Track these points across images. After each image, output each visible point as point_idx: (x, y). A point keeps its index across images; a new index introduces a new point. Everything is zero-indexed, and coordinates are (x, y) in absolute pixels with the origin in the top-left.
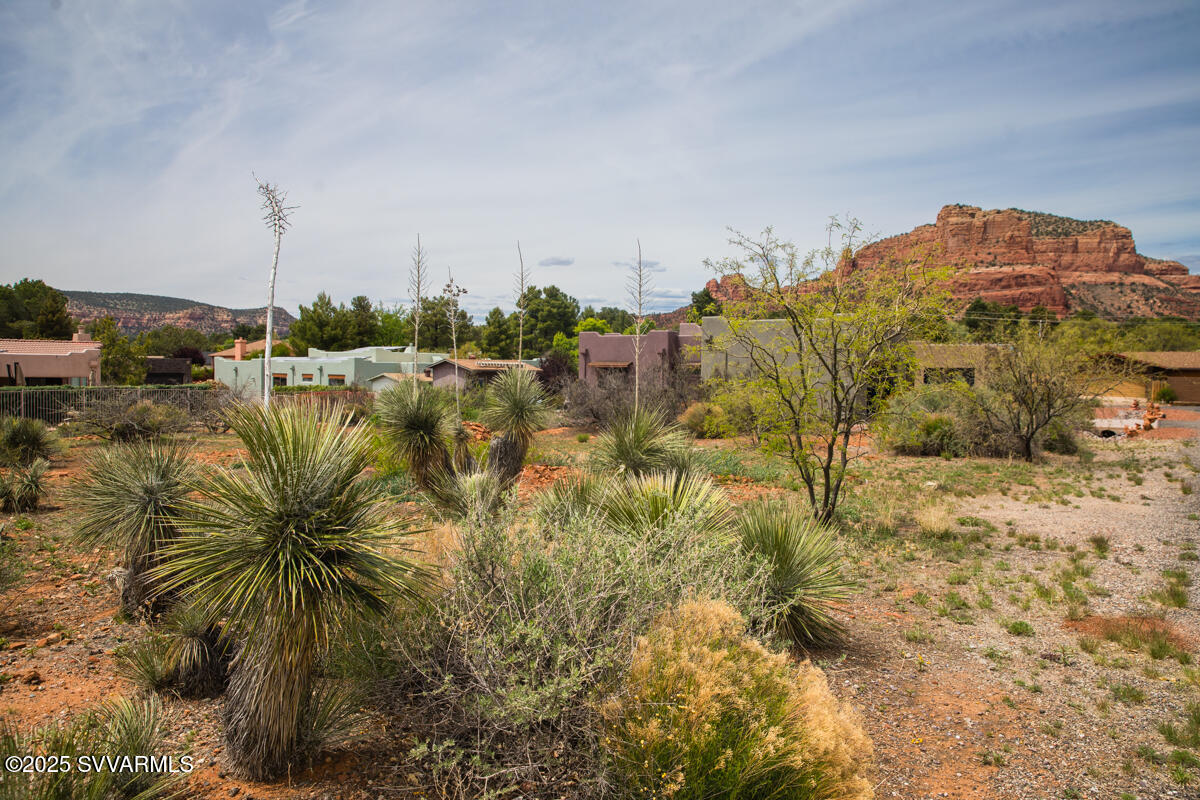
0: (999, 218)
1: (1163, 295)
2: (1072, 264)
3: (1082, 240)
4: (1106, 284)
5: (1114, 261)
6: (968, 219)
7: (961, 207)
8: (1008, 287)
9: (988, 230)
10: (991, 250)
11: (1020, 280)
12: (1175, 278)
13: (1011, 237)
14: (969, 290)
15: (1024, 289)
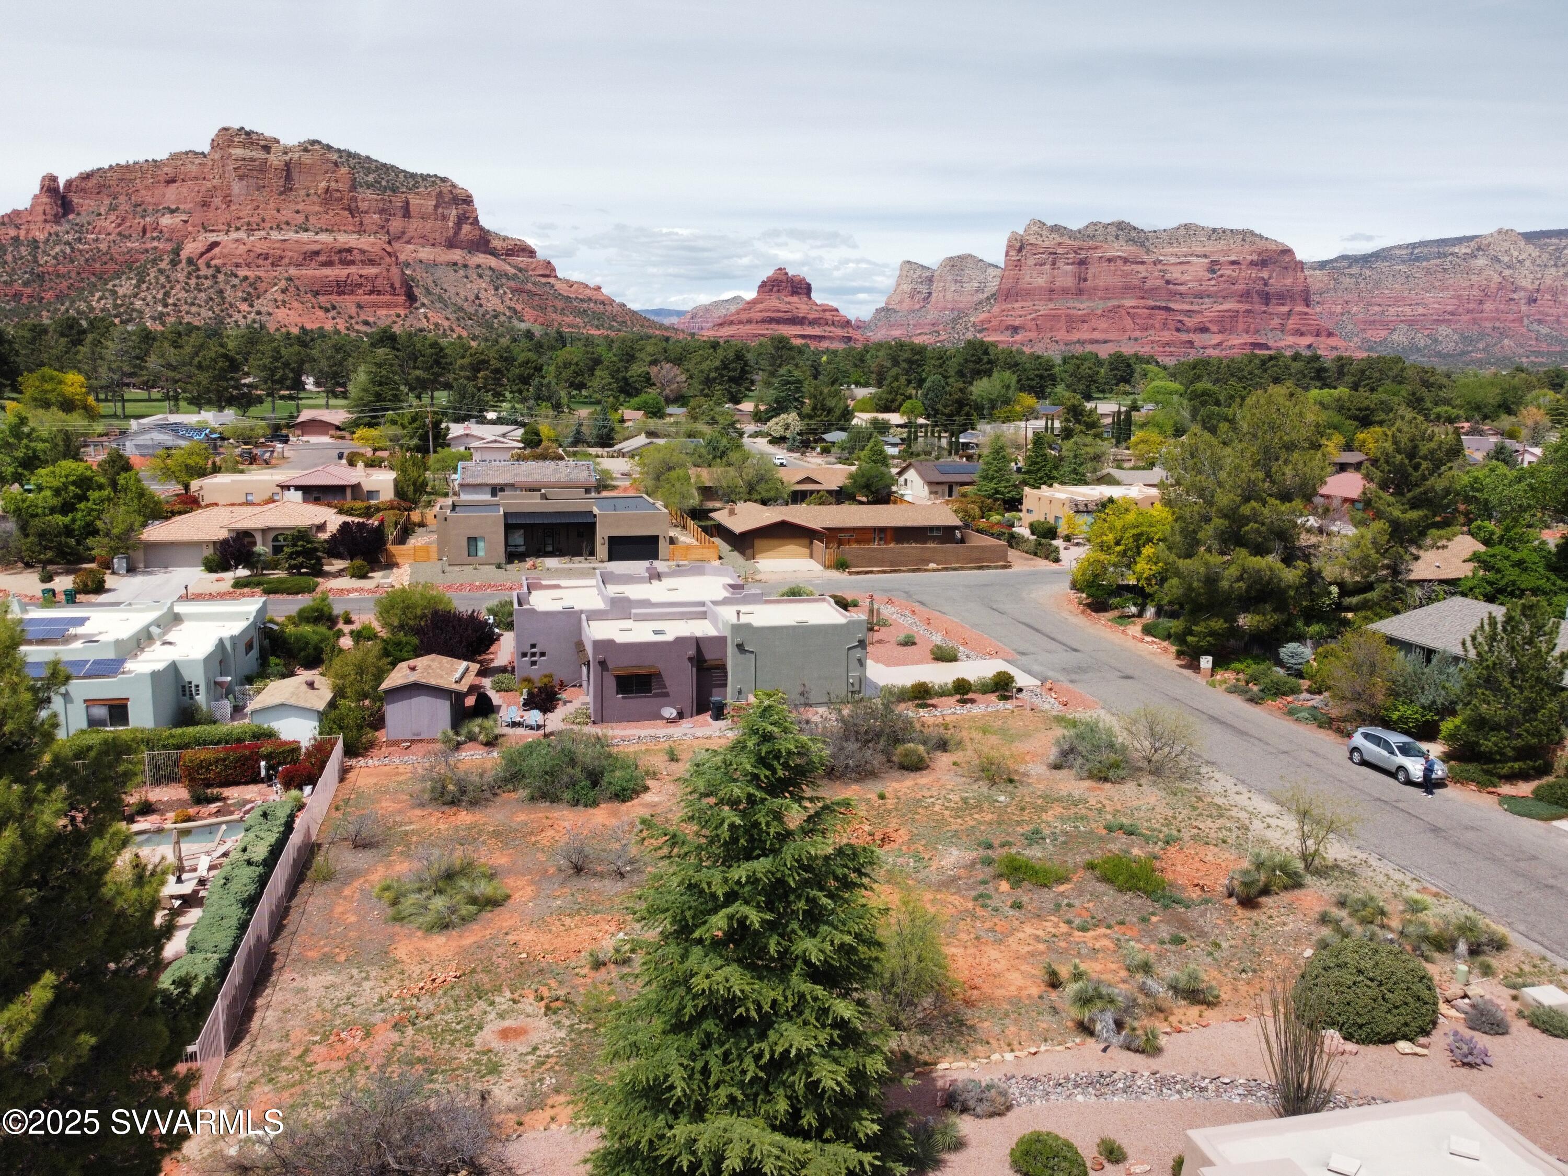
0: (307, 158)
1: (512, 284)
2: (403, 233)
3: (414, 201)
4: (448, 264)
5: (456, 234)
6: (260, 155)
7: (248, 134)
8: (329, 264)
9: (295, 175)
10: (300, 207)
11: (344, 256)
12: (521, 260)
13: (327, 190)
14: (273, 264)
15: (352, 269)
